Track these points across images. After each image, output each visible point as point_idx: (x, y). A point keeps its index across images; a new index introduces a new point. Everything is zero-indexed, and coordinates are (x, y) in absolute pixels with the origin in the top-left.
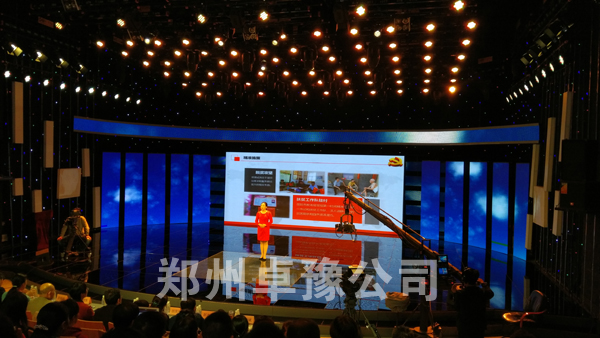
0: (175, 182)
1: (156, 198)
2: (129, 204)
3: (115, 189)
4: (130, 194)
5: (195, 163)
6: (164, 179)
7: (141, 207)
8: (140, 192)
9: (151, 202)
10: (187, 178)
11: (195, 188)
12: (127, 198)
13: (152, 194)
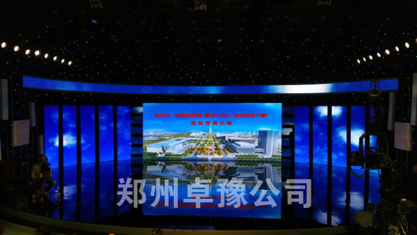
0: (103, 128)
1: (88, 142)
2: (66, 147)
3: (55, 136)
4: (67, 140)
5: (119, 113)
6: (94, 126)
7: (76, 150)
8: (75, 138)
9: (84, 145)
10: (112, 125)
11: (119, 132)
12: (65, 143)
13: (85, 139)
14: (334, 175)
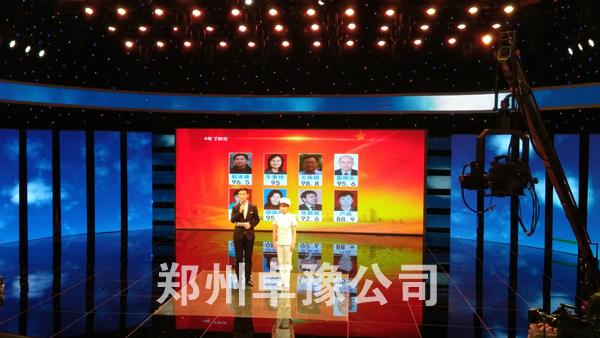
0: (100, 172)
1: (73, 196)
2: (34, 205)
3: (13, 185)
4: (34, 191)
5: (130, 145)
6: (84, 168)
7: (51, 210)
8: (50, 188)
9: (66, 202)
10: (118, 166)
11: (130, 179)
12: (31, 198)
13: (68, 191)
14: (521, 263)
